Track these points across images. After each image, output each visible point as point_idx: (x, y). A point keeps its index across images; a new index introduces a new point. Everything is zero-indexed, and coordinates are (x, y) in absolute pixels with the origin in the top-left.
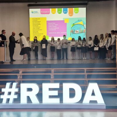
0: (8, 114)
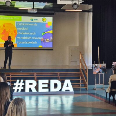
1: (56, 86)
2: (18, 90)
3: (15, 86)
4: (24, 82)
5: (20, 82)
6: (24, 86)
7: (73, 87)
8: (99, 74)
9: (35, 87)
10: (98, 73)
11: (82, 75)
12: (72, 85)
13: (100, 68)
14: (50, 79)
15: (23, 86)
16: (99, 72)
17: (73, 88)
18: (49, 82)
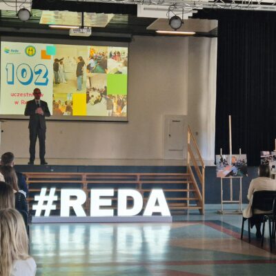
0: (43, 233)
2: (43, 212)
3: (36, 202)
4: (58, 194)
5: (48, 193)
6: (57, 203)
7: (169, 206)
8: (231, 177)
9: (84, 206)
10: (228, 175)
11: (192, 180)
12: (169, 202)
13: (234, 164)
15: (55, 202)
16: (231, 173)
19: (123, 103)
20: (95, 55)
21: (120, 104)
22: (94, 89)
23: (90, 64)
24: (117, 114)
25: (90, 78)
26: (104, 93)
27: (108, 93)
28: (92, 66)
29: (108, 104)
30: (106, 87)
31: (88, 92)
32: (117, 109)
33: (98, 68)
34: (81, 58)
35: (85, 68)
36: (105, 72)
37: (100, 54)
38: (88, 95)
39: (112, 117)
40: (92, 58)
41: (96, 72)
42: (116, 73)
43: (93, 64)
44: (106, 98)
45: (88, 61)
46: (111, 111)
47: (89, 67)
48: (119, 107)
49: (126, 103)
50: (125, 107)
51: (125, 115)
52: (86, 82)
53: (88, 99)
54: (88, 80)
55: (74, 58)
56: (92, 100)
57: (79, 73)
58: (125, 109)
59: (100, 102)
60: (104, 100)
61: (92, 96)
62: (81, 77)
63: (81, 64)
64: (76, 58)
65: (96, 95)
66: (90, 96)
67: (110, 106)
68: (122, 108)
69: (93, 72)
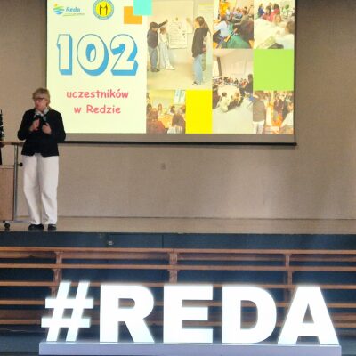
1: (249, 314)
2: (63, 333)
3: (49, 312)
4: (94, 293)
5: (73, 292)
6: (93, 313)
7: (334, 322)
9: (148, 319)
12: (333, 311)
14: (219, 278)
15: (87, 312)
17: (337, 329)
18: (218, 294)
19: (286, 107)
20: (228, 12)
21: (281, 108)
22: (227, 81)
23: (219, 32)
24: (274, 129)
25: (219, 59)
26: (247, 88)
27: (255, 88)
28: (223, 34)
29: (255, 109)
30: (250, 77)
31: (215, 87)
32: (274, 120)
33: (236, 38)
34: (201, 21)
35: (208, 40)
36: (250, 47)
37: (238, 10)
38: (215, 93)
39: (264, 135)
40: (223, 19)
41: (232, 47)
42: (271, 48)
43: (225, 30)
44: (251, 98)
45: (214, 26)
46: (261, 123)
47: (217, 37)
48: (279, 116)
49: (291, 107)
50: (290, 116)
51: (290, 131)
52: (211, 67)
53: (216, 100)
54: (216, 63)
55: (188, 20)
56: (224, 102)
57: (198, 48)
58: (289, 120)
59: (239, 105)
60: (247, 101)
61: (224, 95)
62: (201, 56)
63: (201, 32)
64: (192, 19)
65: (231, 91)
66: (220, 93)
67: (259, 114)
68: (284, 117)
69: (225, 46)
